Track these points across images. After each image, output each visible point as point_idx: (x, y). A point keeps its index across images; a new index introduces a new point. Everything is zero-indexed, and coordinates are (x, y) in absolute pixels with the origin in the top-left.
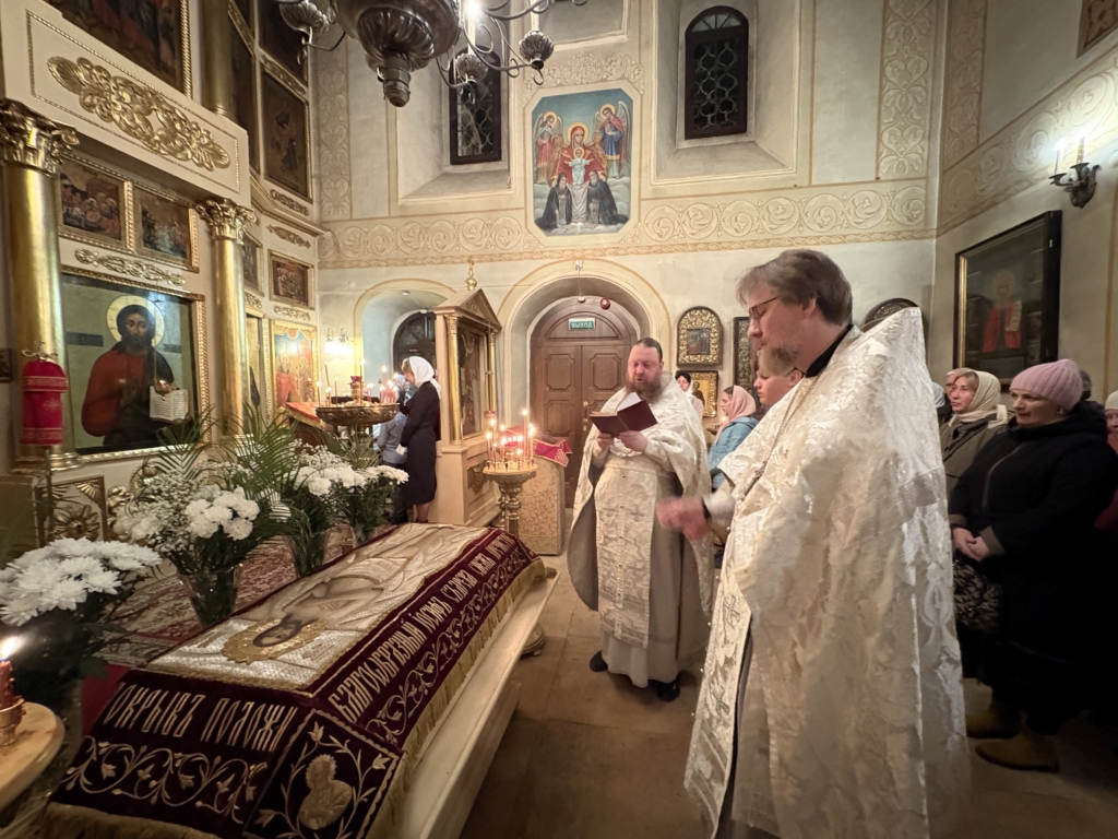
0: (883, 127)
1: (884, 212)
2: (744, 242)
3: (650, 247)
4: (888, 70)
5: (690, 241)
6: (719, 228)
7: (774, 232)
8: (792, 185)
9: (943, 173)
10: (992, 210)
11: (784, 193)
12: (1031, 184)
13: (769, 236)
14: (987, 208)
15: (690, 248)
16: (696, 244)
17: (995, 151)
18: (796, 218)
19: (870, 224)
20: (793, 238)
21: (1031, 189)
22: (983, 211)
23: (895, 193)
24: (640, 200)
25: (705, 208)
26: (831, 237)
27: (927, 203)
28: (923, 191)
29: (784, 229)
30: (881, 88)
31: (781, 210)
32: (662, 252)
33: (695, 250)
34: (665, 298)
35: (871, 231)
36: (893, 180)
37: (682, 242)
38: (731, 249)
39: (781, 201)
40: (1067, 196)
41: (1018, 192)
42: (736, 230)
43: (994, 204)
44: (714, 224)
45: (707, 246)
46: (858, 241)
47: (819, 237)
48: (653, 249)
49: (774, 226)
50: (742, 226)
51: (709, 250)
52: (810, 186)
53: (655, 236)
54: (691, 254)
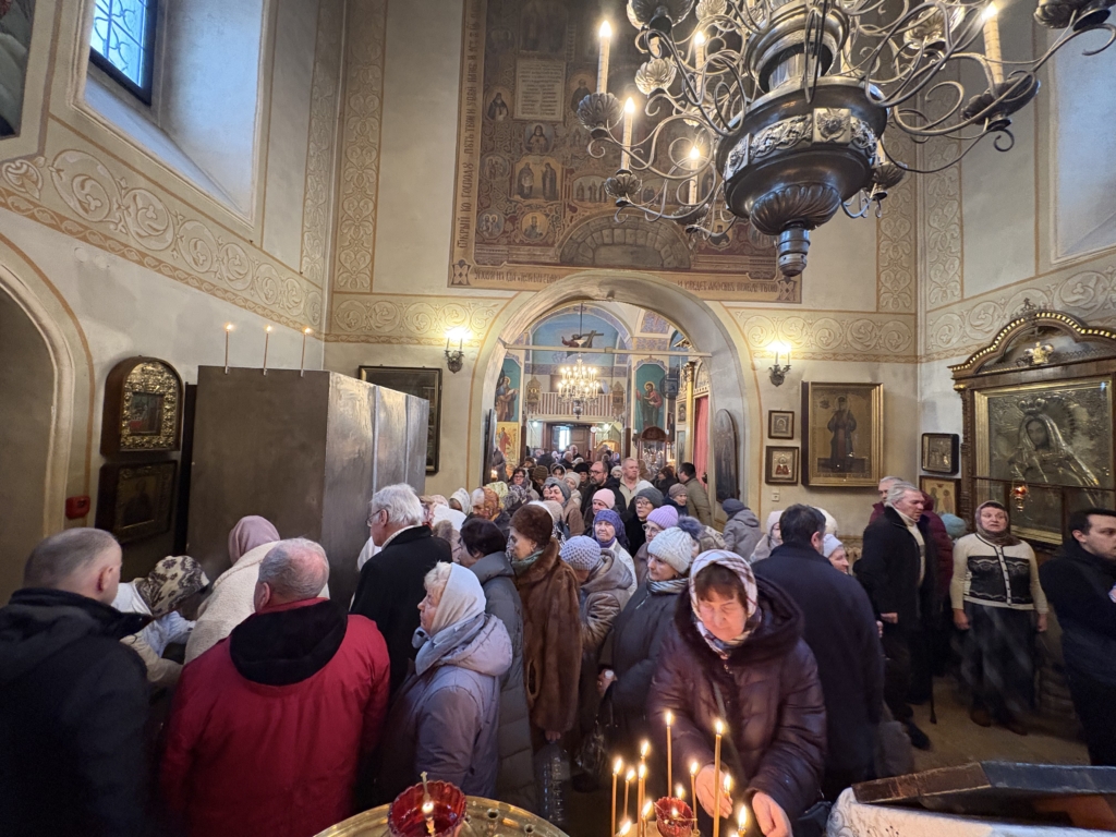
0: (305, 229)
1: (302, 306)
2: (203, 282)
3: (63, 219)
4: (309, 181)
5: (133, 244)
6: (174, 246)
7: (230, 284)
8: (249, 238)
9: (333, 292)
10: (386, 345)
11: (242, 243)
12: (419, 343)
13: (226, 286)
14: (383, 342)
15: (136, 258)
16: (144, 255)
17: (389, 305)
18: (249, 278)
19: (295, 312)
20: (247, 300)
21: (418, 347)
22: (378, 342)
23: (309, 293)
24: (46, 114)
25: (160, 206)
26: (272, 312)
27: (321, 310)
28: (320, 299)
29: (239, 285)
30: (306, 193)
31: (237, 262)
32: (85, 239)
33: (141, 263)
34: (85, 323)
35: (294, 319)
36: (308, 281)
37: (123, 239)
38: (187, 283)
39: (238, 249)
40: (445, 363)
41: (409, 343)
42: (194, 259)
43: (390, 343)
44: (169, 236)
45: (158, 265)
46: (288, 325)
47: (265, 309)
48: (65, 224)
49: (232, 278)
50: (202, 258)
51: (159, 271)
52: (261, 249)
53: (73, 204)
54: (136, 267)
